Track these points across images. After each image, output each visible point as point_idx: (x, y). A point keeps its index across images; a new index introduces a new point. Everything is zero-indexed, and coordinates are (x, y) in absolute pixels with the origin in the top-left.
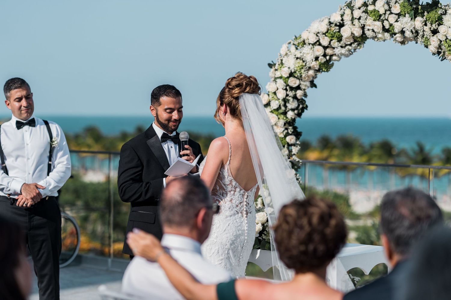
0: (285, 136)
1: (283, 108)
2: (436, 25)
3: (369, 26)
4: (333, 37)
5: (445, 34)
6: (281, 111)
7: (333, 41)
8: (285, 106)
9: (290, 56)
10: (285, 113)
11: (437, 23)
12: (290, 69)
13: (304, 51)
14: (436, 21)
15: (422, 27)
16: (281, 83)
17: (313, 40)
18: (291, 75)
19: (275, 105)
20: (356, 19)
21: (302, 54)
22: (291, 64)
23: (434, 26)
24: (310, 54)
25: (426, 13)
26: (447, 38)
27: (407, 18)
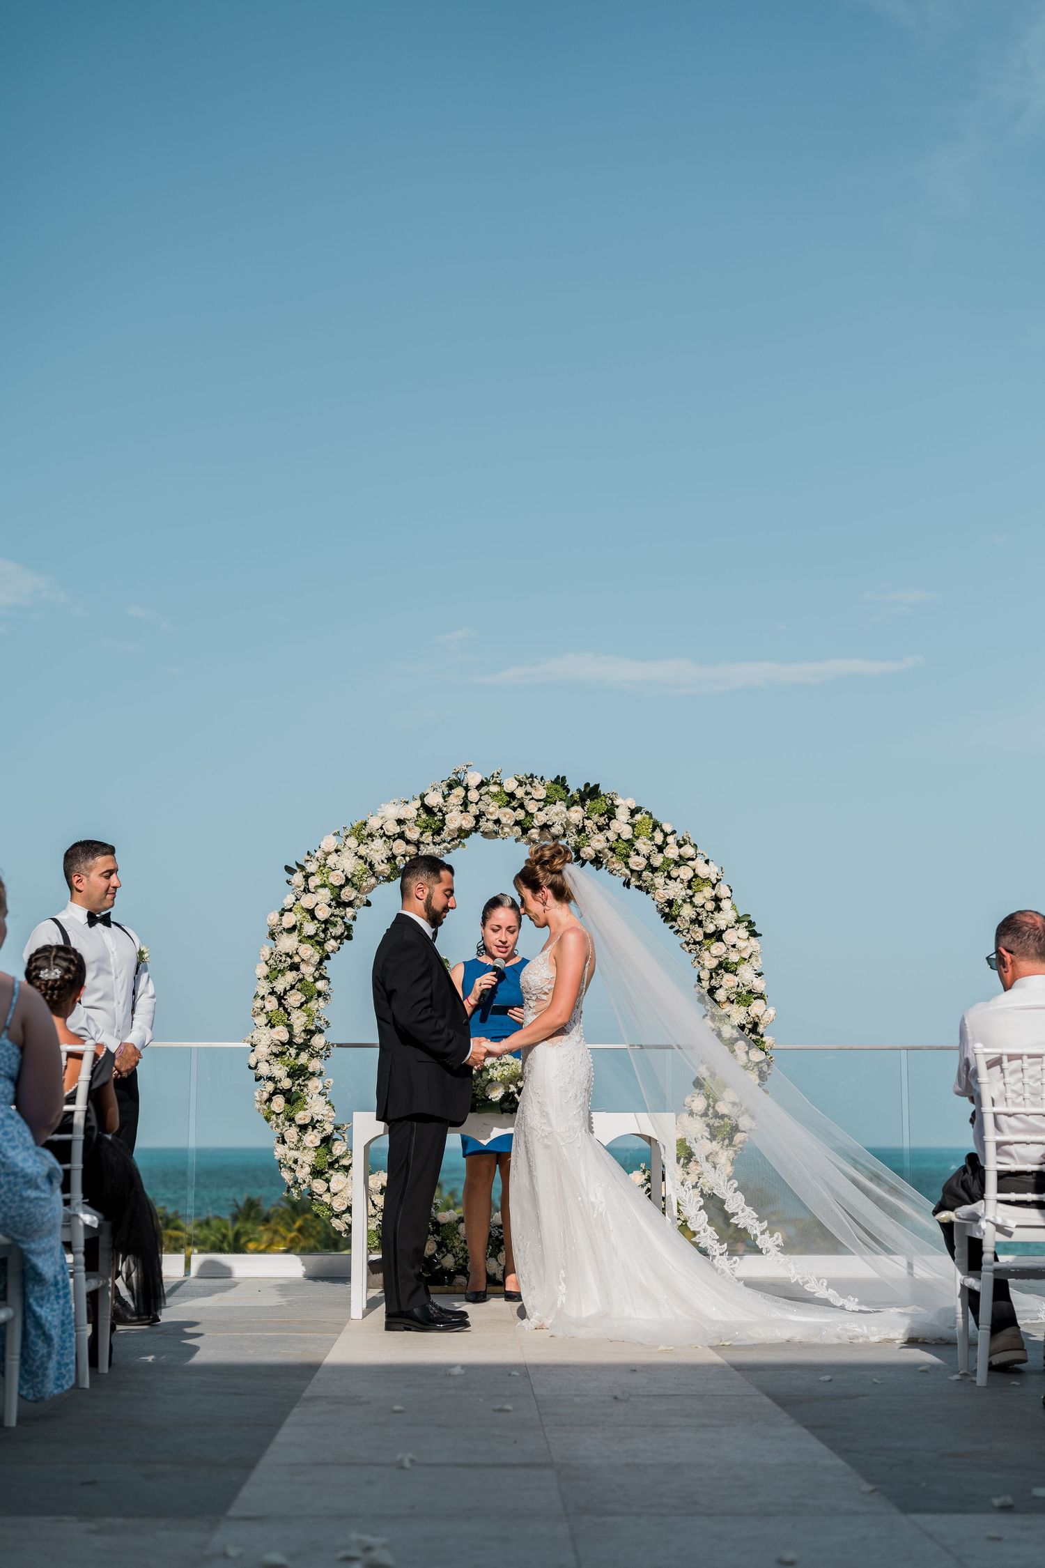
0: (316, 980)
1: (322, 935)
2: (605, 820)
3: (491, 814)
4: (426, 828)
5: (619, 832)
6: (317, 938)
7: (427, 834)
8: (325, 931)
9: (346, 854)
10: (321, 944)
11: (606, 816)
12: (345, 873)
13: (373, 847)
14: (605, 813)
15: (582, 821)
16: (326, 893)
17: (393, 829)
18: (348, 880)
19: (310, 928)
20: (471, 803)
21: (368, 851)
22: (348, 864)
23: (602, 821)
24: (380, 853)
25: (588, 802)
26: (620, 838)
27: (560, 807)
